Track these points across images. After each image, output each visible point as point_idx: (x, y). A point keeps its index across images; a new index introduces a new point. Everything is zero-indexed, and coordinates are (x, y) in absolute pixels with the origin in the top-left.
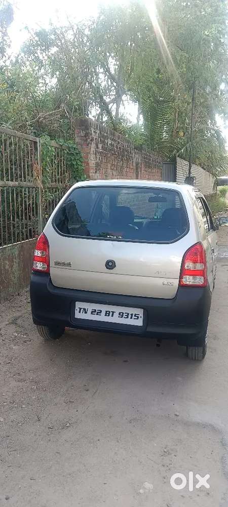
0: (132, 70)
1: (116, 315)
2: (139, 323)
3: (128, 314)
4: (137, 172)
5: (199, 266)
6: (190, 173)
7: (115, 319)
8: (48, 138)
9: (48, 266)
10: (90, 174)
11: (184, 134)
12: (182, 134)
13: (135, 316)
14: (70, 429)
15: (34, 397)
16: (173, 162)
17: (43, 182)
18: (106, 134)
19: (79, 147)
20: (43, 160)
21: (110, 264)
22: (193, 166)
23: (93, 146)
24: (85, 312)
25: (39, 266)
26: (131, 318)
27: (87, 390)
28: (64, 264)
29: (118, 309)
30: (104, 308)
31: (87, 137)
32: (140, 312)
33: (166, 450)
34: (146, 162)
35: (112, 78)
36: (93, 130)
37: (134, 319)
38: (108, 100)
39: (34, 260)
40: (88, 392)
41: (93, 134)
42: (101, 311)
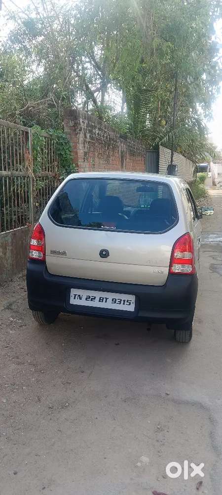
0: (117, 59)
1: (109, 301)
2: (131, 308)
3: (121, 300)
4: (122, 160)
5: (187, 255)
6: (172, 161)
7: (109, 305)
8: (39, 128)
9: (44, 254)
10: (79, 163)
11: (166, 123)
12: (164, 122)
13: (127, 302)
14: (69, 408)
15: (34, 379)
16: (156, 151)
17: (34, 171)
18: (93, 124)
19: (68, 136)
20: (34, 149)
21: (104, 253)
22: (175, 154)
23: (81, 135)
24: (79, 298)
25: (35, 254)
26: (124, 304)
27: (83, 372)
28: (59, 253)
29: (111, 296)
30: (98, 294)
31: (76, 127)
32: (132, 298)
33: (159, 427)
34: (130, 150)
35: (97, 66)
36: (81, 120)
37: (126, 304)
38: (93, 89)
39: (30, 249)
40: (84, 373)
41: (82, 123)
42: (95, 297)
